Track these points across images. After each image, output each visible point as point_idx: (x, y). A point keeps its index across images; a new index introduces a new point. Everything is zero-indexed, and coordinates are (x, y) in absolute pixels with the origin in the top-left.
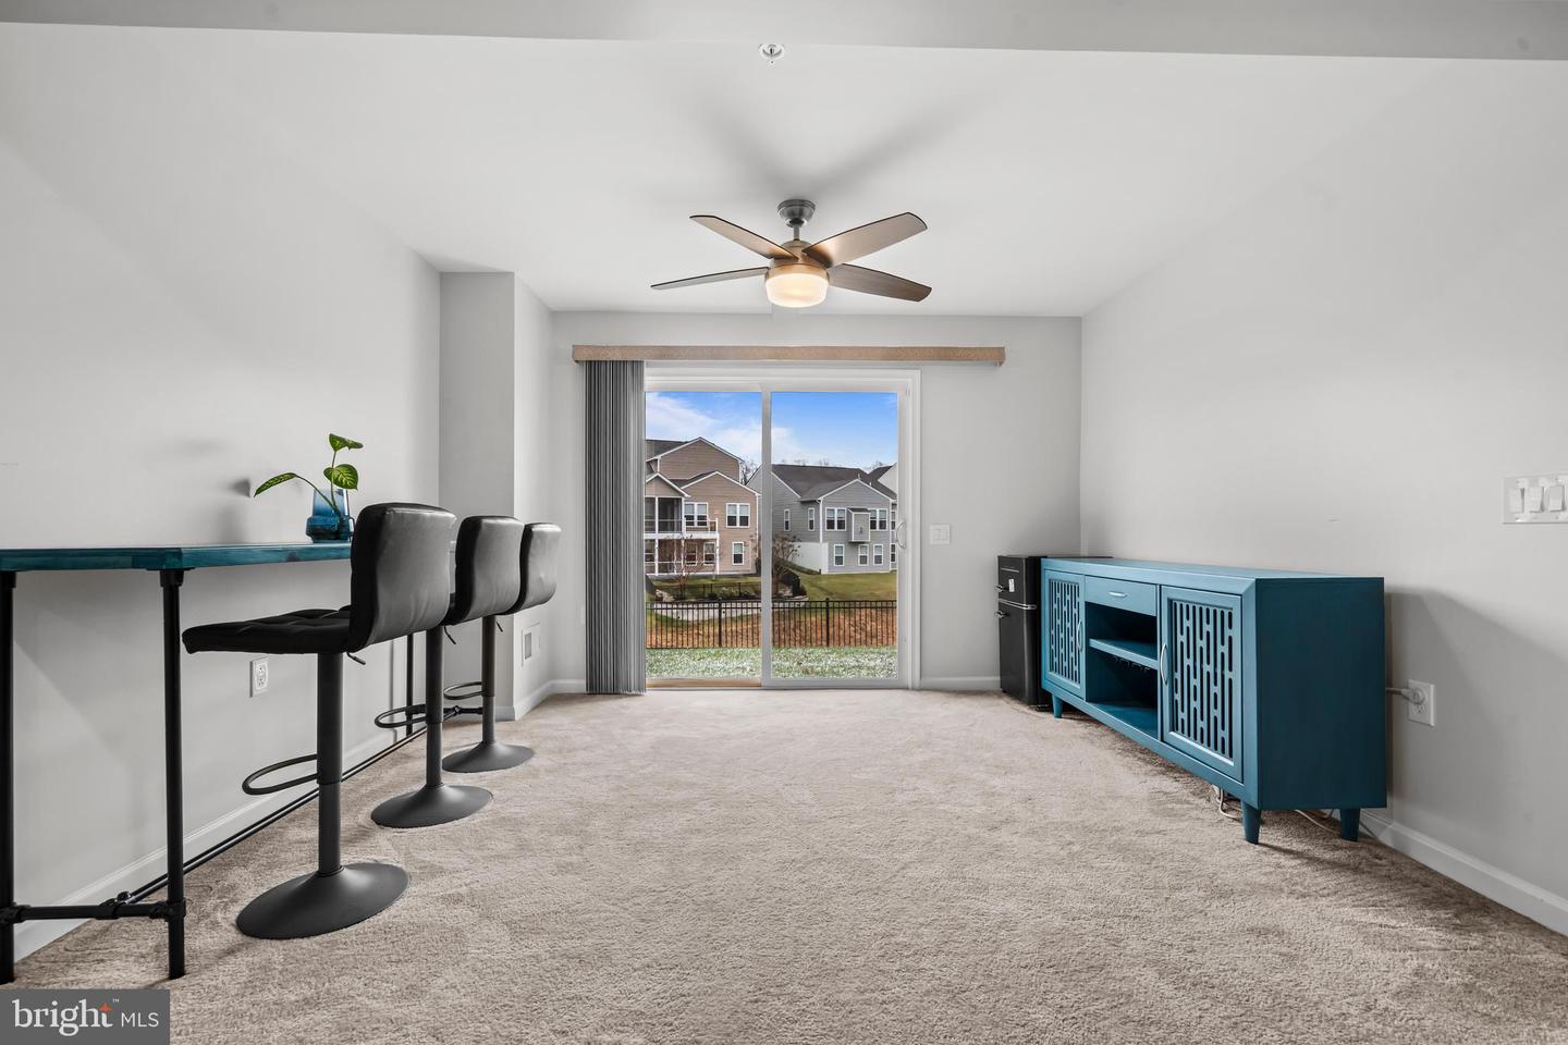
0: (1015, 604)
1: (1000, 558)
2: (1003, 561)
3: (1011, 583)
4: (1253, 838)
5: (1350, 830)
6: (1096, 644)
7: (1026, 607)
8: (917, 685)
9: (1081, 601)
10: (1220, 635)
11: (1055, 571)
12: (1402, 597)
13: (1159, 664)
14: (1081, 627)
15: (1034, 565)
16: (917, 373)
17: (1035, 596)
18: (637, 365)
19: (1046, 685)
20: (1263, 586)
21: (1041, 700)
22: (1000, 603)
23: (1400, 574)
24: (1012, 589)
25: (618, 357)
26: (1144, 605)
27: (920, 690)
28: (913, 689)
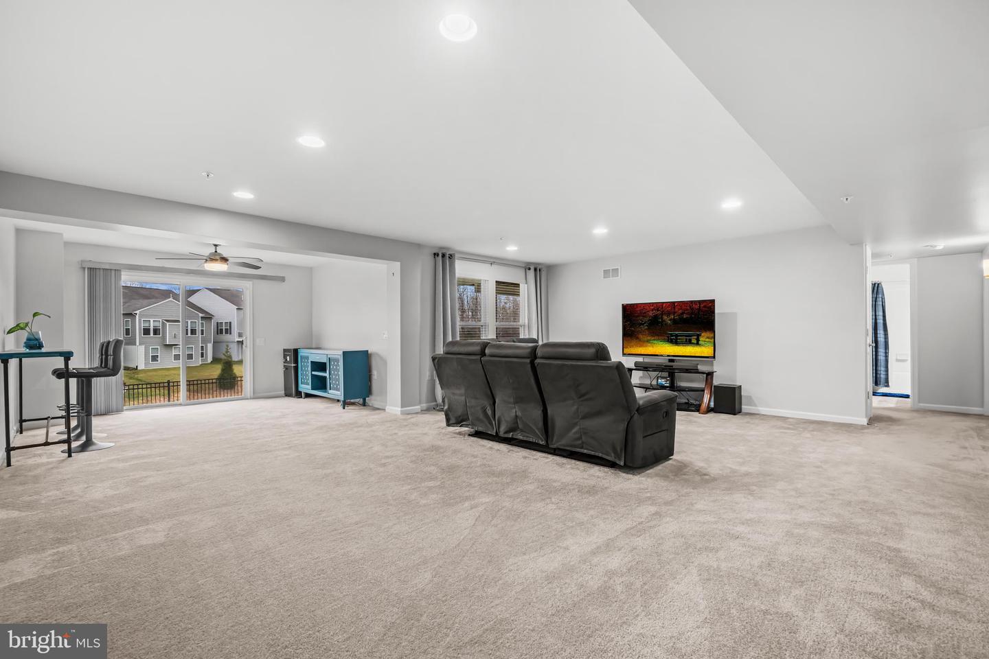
0: (289, 365)
1: (284, 350)
2: (285, 350)
3: (288, 357)
4: (344, 408)
5: (364, 404)
6: (313, 373)
7: (293, 365)
8: (252, 397)
9: (309, 361)
10: (338, 363)
11: (302, 353)
12: (371, 354)
13: (327, 375)
14: (310, 369)
15: (296, 351)
16: (251, 283)
17: (296, 361)
18: (118, 271)
19: (300, 389)
20: (345, 353)
21: (299, 394)
22: (284, 366)
23: (371, 349)
24: (288, 360)
25: (107, 267)
26: (324, 360)
27: (253, 398)
28: (251, 399)
